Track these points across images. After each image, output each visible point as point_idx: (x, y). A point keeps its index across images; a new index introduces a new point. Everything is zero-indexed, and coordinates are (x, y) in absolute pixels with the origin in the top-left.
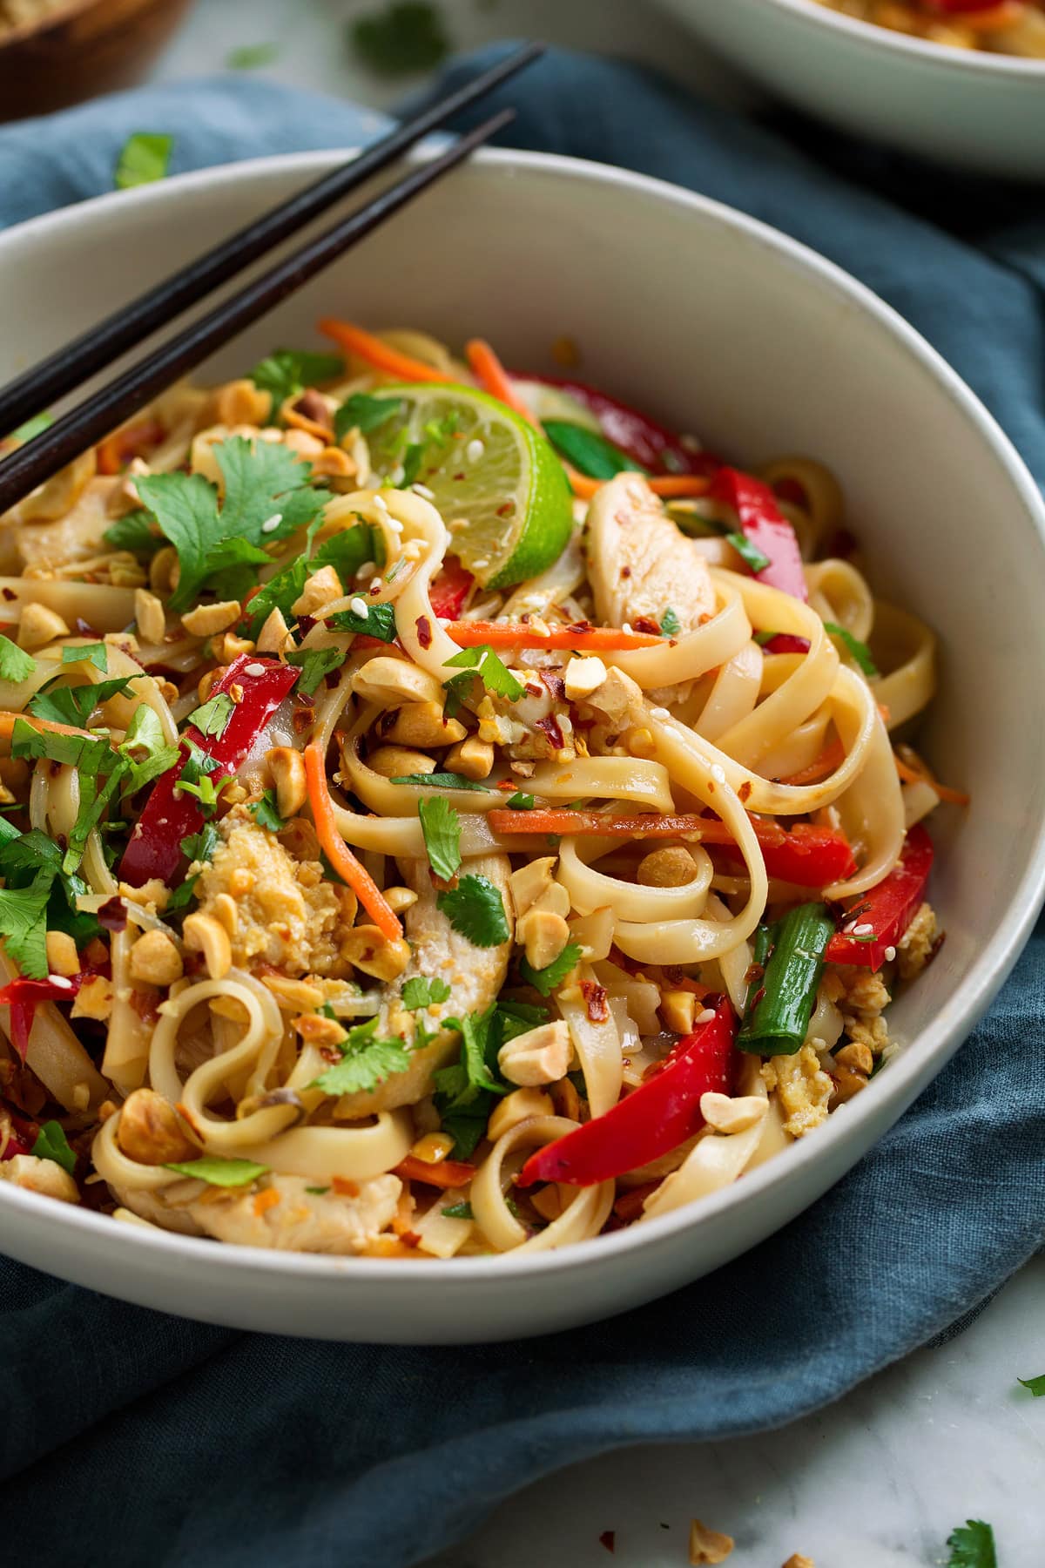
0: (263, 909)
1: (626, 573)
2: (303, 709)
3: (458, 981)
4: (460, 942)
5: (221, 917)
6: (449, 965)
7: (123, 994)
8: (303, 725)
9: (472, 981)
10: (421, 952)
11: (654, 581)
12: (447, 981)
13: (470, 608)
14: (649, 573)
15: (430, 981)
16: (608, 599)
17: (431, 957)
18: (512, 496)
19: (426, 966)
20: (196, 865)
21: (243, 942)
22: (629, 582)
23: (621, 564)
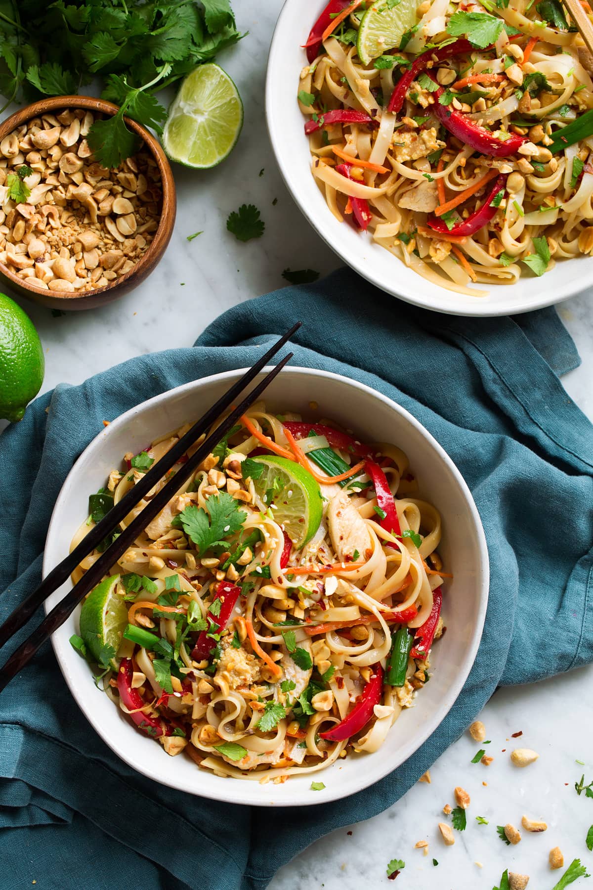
0: (238, 673)
1: (342, 538)
2: (243, 600)
3: (298, 682)
4: (298, 668)
5: (225, 678)
6: (294, 676)
7: (197, 699)
8: (244, 604)
9: (302, 681)
10: (286, 671)
11: (350, 539)
12: (294, 681)
13: (293, 553)
14: (349, 536)
15: (289, 682)
16: (337, 547)
17: (289, 673)
18: (303, 516)
19: (288, 677)
20: (215, 660)
21: (232, 683)
22: (343, 541)
23: (339, 535)
